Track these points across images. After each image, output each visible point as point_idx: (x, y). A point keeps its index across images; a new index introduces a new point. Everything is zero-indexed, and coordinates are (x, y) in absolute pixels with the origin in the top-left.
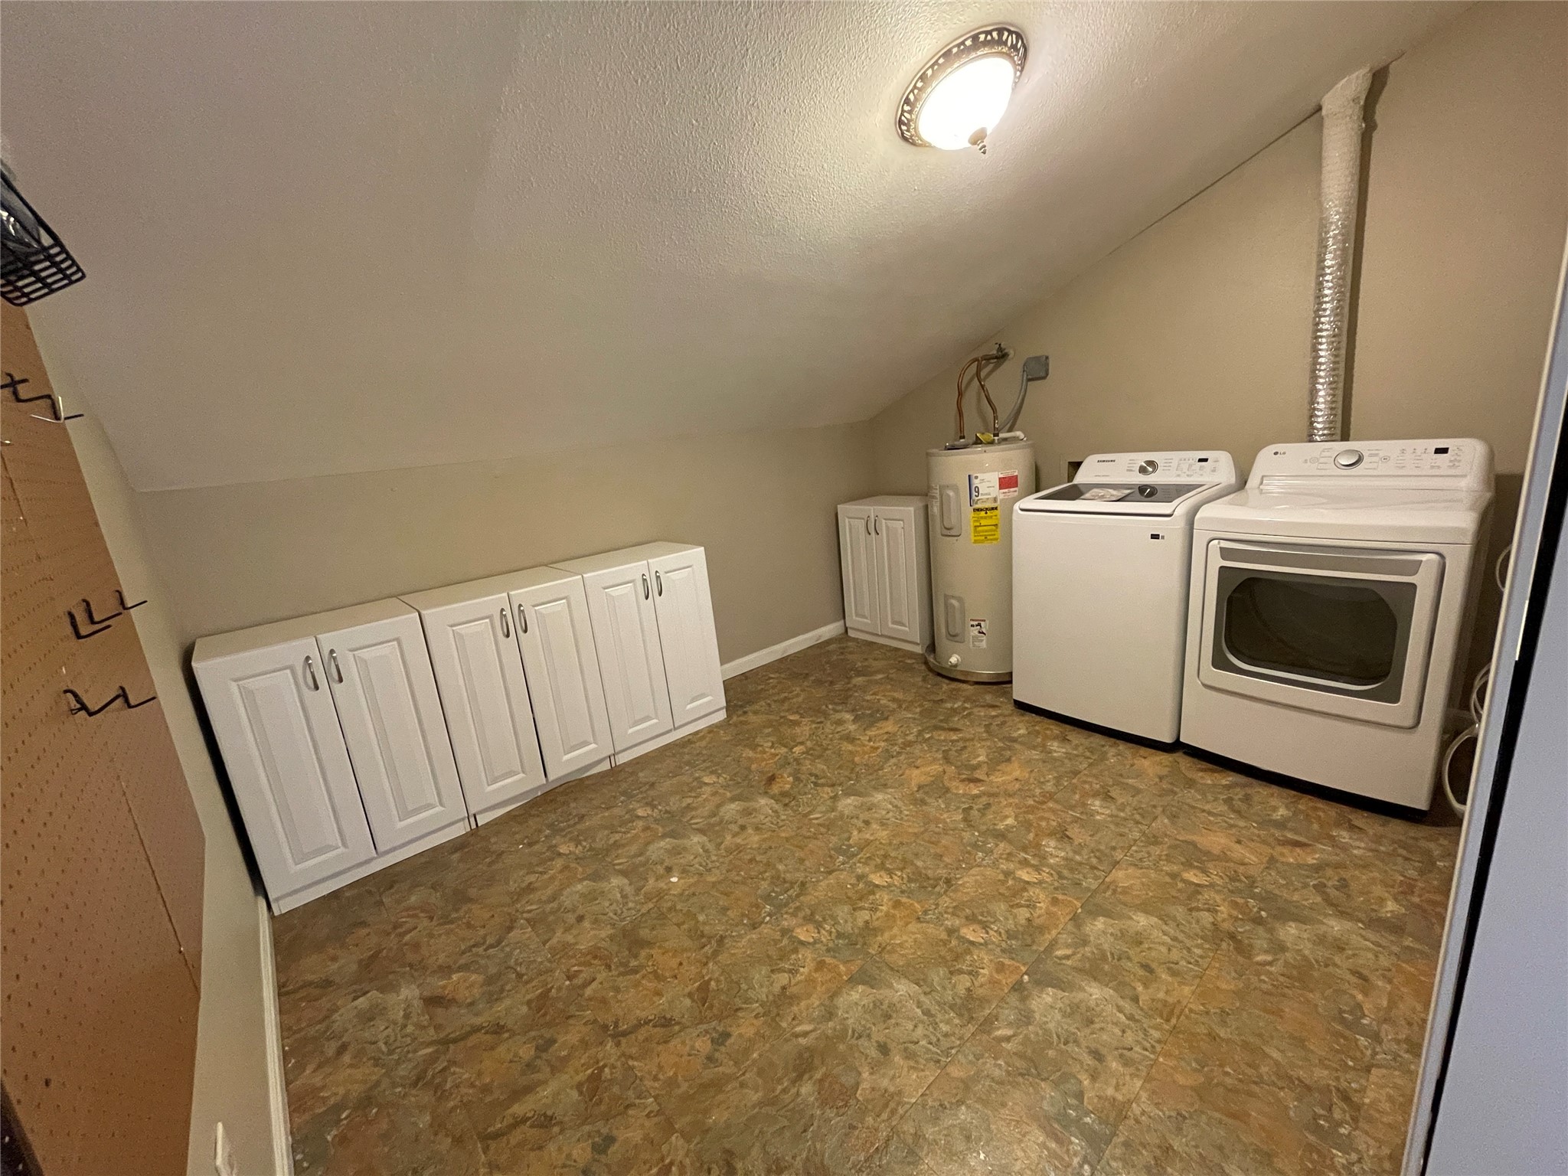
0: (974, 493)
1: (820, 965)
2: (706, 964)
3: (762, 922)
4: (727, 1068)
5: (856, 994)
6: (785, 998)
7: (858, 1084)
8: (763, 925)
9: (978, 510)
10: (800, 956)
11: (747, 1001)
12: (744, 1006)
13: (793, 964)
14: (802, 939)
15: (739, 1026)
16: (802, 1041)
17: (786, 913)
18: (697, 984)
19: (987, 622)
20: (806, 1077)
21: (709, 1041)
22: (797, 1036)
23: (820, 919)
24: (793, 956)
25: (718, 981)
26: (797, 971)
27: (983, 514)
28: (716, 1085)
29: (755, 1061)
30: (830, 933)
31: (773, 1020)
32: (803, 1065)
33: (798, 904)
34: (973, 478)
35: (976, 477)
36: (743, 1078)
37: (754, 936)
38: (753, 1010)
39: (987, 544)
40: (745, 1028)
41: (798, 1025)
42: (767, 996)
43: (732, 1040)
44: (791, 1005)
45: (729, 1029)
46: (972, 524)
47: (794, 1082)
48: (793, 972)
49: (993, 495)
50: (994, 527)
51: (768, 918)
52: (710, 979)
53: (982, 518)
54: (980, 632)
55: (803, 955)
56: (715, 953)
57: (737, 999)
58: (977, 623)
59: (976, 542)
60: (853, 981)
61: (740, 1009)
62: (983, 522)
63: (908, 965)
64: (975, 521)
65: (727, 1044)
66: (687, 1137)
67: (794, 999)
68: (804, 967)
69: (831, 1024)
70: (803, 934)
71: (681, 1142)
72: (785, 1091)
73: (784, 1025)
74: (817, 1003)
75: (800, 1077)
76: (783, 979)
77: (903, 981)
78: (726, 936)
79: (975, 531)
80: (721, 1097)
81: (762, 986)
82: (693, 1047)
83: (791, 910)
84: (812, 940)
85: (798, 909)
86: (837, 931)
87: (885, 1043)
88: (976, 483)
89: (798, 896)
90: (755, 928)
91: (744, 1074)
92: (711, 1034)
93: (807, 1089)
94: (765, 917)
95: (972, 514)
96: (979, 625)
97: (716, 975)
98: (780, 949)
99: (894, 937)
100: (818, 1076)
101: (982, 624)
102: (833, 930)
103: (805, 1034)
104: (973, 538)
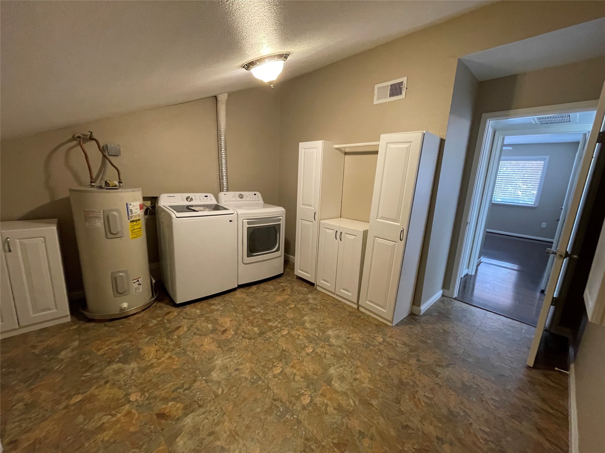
0: (130, 213)
1: (322, 395)
2: (323, 446)
3: (297, 419)
4: (373, 431)
5: (336, 384)
6: (339, 408)
7: (369, 388)
8: (299, 418)
9: (133, 221)
10: (318, 402)
11: (343, 424)
12: (345, 425)
13: (323, 405)
14: (309, 401)
15: (355, 427)
16: (357, 403)
17: (292, 408)
18: (336, 450)
19: (141, 278)
20: (370, 402)
21: (364, 439)
22: (355, 405)
23: (298, 394)
24: (318, 405)
25: (333, 439)
26: (326, 404)
27: (135, 223)
28: (381, 434)
29: (369, 420)
30: (306, 391)
31: (350, 413)
32: (367, 404)
33: (287, 402)
34: (129, 204)
35: (130, 204)
36: (376, 424)
37: (306, 423)
38: (346, 421)
39: (138, 238)
40: (355, 424)
41: (351, 404)
42: (339, 416)
43: (362, 429)
44: (342, 407)
45: (357, 431)
46: (130, 229)
47: (373, 406)
48: (327, 405)
49: (138, 213)
50: (139, 229)
51: (295, 416)
52: (333, 443)
53: (135, 225)
54: (139, 285)
55: (318, 401)
56: (316, 442)
57: (343, 429)
58: (136, 280)
59: (133, 238)
60: (330, 384)
61: (347, 426)
62: (136, 227)
63: (323, 368)
64: (132, 227)
65: (364, 431)
66: (404, 443)
67: (339, 405)
68: (324, 401)
69: (349, 393)
70: (306, 400)
71: (406, 445)
72: (376, 409)
73: (352, 409)
74: (340, 397)
75: (371, 404)
76: (330, 409)
77: (329, 370)
78: (305, 437)
79: (132, 233)
80: (385, 432)
81: (335, 418)
82: (368, 447)
83: (291, 406)
84: (310, 398)
85: (290, 402)
86: (306, 388)
87: (353, 379)
88: (130, 207)
89: (281, 402)
90: (301, 422)
91: (374, 424)
92: (360, 439)
93: (374, 402)
94: (294, 418)
95: (130, 224)
96: (138, 281)
97: (330, 440)
98: (314, 411)
99: (310, 371)
100: (369, 399)
101: (139, 280)
102: (305, 389)
103: (354, 402)
104: (131, 236)
